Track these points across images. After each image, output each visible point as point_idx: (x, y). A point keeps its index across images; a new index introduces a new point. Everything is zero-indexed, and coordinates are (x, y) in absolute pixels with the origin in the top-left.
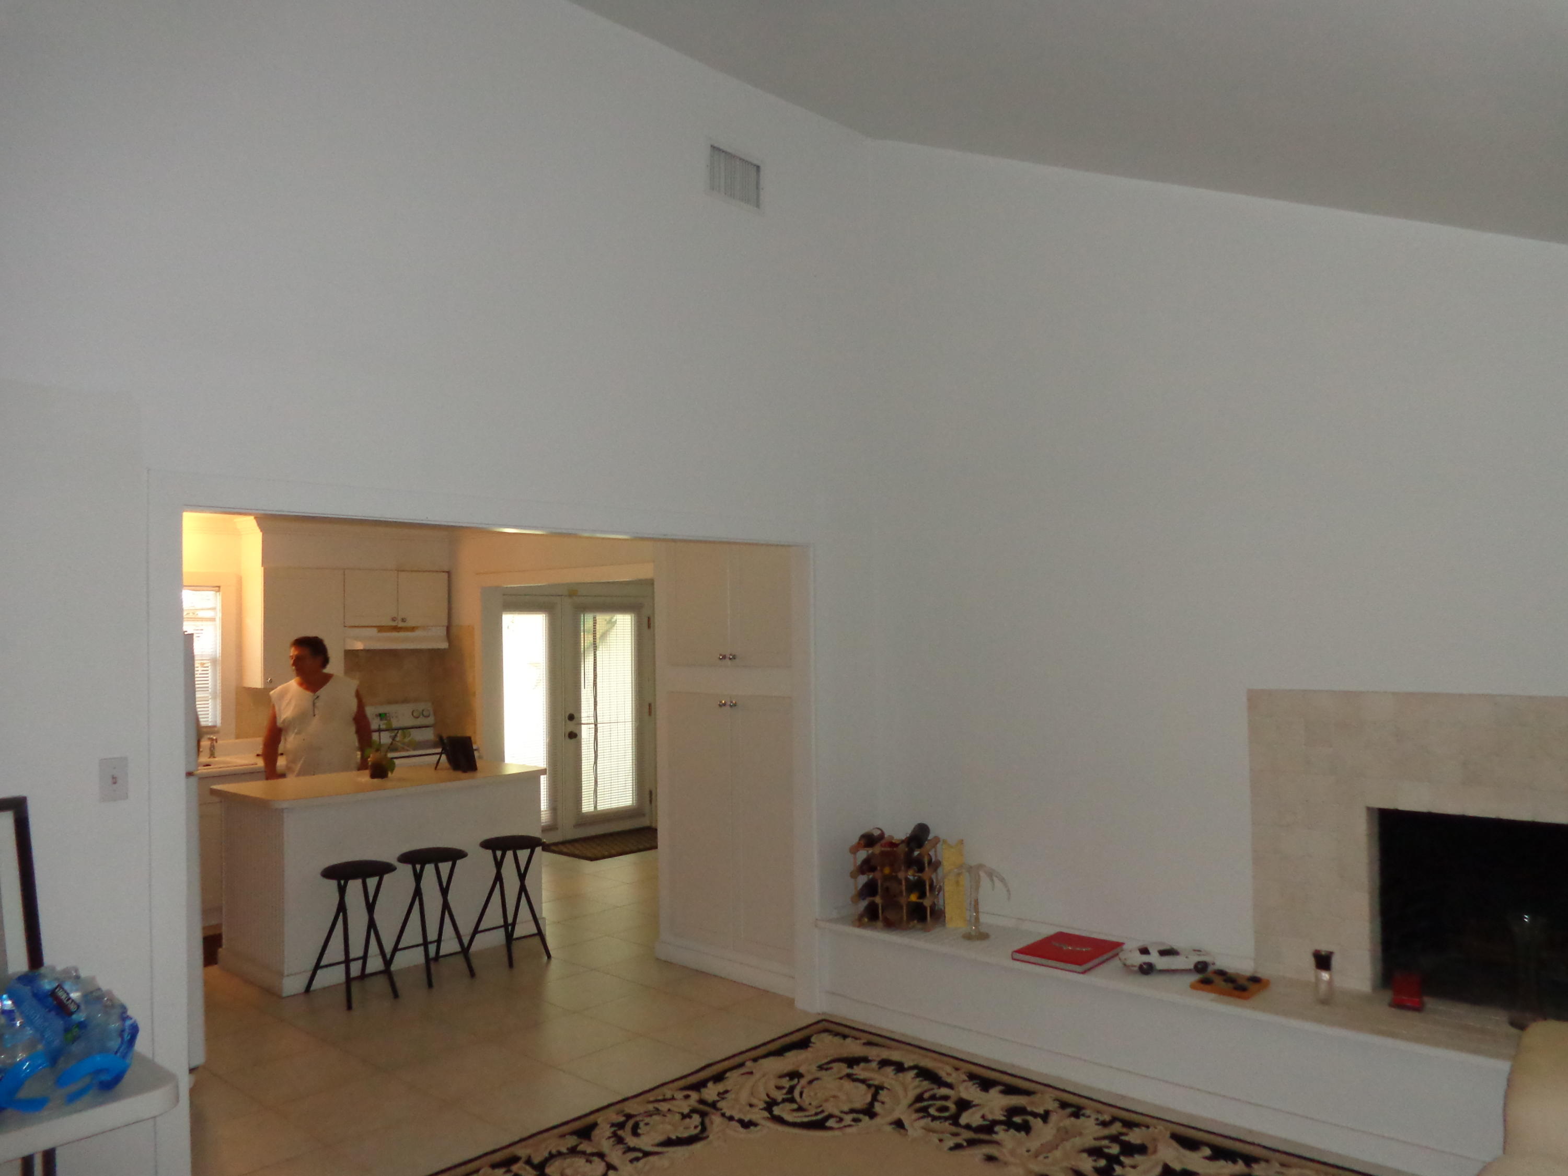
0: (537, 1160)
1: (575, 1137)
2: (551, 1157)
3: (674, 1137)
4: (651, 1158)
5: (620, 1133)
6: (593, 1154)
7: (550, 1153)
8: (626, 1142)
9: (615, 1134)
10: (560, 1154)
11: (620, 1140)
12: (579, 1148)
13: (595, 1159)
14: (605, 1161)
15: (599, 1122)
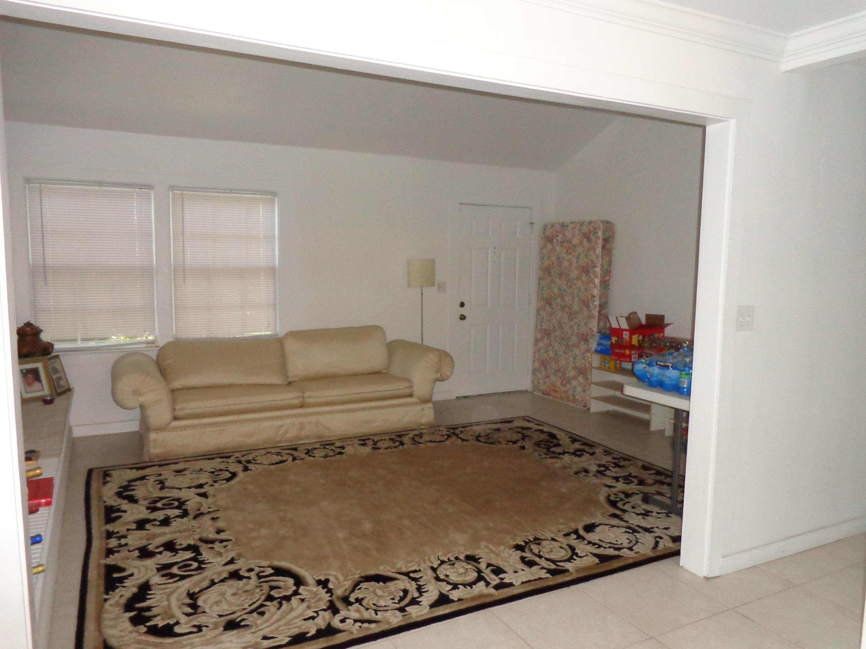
0: (482, 584)
1: (451, 597)
2: (471, 584)
3: (381, 583)
4: (404, 570)
5: (416, 595)
6: (443, 580)
7: (472, 588)
8: (417, 586)
9: (421, 594)
10: (464, 585)
11: (419, 589)
12: (450, 587)
13: (442, 577)
14: (437, 575)
15: (429, 607)
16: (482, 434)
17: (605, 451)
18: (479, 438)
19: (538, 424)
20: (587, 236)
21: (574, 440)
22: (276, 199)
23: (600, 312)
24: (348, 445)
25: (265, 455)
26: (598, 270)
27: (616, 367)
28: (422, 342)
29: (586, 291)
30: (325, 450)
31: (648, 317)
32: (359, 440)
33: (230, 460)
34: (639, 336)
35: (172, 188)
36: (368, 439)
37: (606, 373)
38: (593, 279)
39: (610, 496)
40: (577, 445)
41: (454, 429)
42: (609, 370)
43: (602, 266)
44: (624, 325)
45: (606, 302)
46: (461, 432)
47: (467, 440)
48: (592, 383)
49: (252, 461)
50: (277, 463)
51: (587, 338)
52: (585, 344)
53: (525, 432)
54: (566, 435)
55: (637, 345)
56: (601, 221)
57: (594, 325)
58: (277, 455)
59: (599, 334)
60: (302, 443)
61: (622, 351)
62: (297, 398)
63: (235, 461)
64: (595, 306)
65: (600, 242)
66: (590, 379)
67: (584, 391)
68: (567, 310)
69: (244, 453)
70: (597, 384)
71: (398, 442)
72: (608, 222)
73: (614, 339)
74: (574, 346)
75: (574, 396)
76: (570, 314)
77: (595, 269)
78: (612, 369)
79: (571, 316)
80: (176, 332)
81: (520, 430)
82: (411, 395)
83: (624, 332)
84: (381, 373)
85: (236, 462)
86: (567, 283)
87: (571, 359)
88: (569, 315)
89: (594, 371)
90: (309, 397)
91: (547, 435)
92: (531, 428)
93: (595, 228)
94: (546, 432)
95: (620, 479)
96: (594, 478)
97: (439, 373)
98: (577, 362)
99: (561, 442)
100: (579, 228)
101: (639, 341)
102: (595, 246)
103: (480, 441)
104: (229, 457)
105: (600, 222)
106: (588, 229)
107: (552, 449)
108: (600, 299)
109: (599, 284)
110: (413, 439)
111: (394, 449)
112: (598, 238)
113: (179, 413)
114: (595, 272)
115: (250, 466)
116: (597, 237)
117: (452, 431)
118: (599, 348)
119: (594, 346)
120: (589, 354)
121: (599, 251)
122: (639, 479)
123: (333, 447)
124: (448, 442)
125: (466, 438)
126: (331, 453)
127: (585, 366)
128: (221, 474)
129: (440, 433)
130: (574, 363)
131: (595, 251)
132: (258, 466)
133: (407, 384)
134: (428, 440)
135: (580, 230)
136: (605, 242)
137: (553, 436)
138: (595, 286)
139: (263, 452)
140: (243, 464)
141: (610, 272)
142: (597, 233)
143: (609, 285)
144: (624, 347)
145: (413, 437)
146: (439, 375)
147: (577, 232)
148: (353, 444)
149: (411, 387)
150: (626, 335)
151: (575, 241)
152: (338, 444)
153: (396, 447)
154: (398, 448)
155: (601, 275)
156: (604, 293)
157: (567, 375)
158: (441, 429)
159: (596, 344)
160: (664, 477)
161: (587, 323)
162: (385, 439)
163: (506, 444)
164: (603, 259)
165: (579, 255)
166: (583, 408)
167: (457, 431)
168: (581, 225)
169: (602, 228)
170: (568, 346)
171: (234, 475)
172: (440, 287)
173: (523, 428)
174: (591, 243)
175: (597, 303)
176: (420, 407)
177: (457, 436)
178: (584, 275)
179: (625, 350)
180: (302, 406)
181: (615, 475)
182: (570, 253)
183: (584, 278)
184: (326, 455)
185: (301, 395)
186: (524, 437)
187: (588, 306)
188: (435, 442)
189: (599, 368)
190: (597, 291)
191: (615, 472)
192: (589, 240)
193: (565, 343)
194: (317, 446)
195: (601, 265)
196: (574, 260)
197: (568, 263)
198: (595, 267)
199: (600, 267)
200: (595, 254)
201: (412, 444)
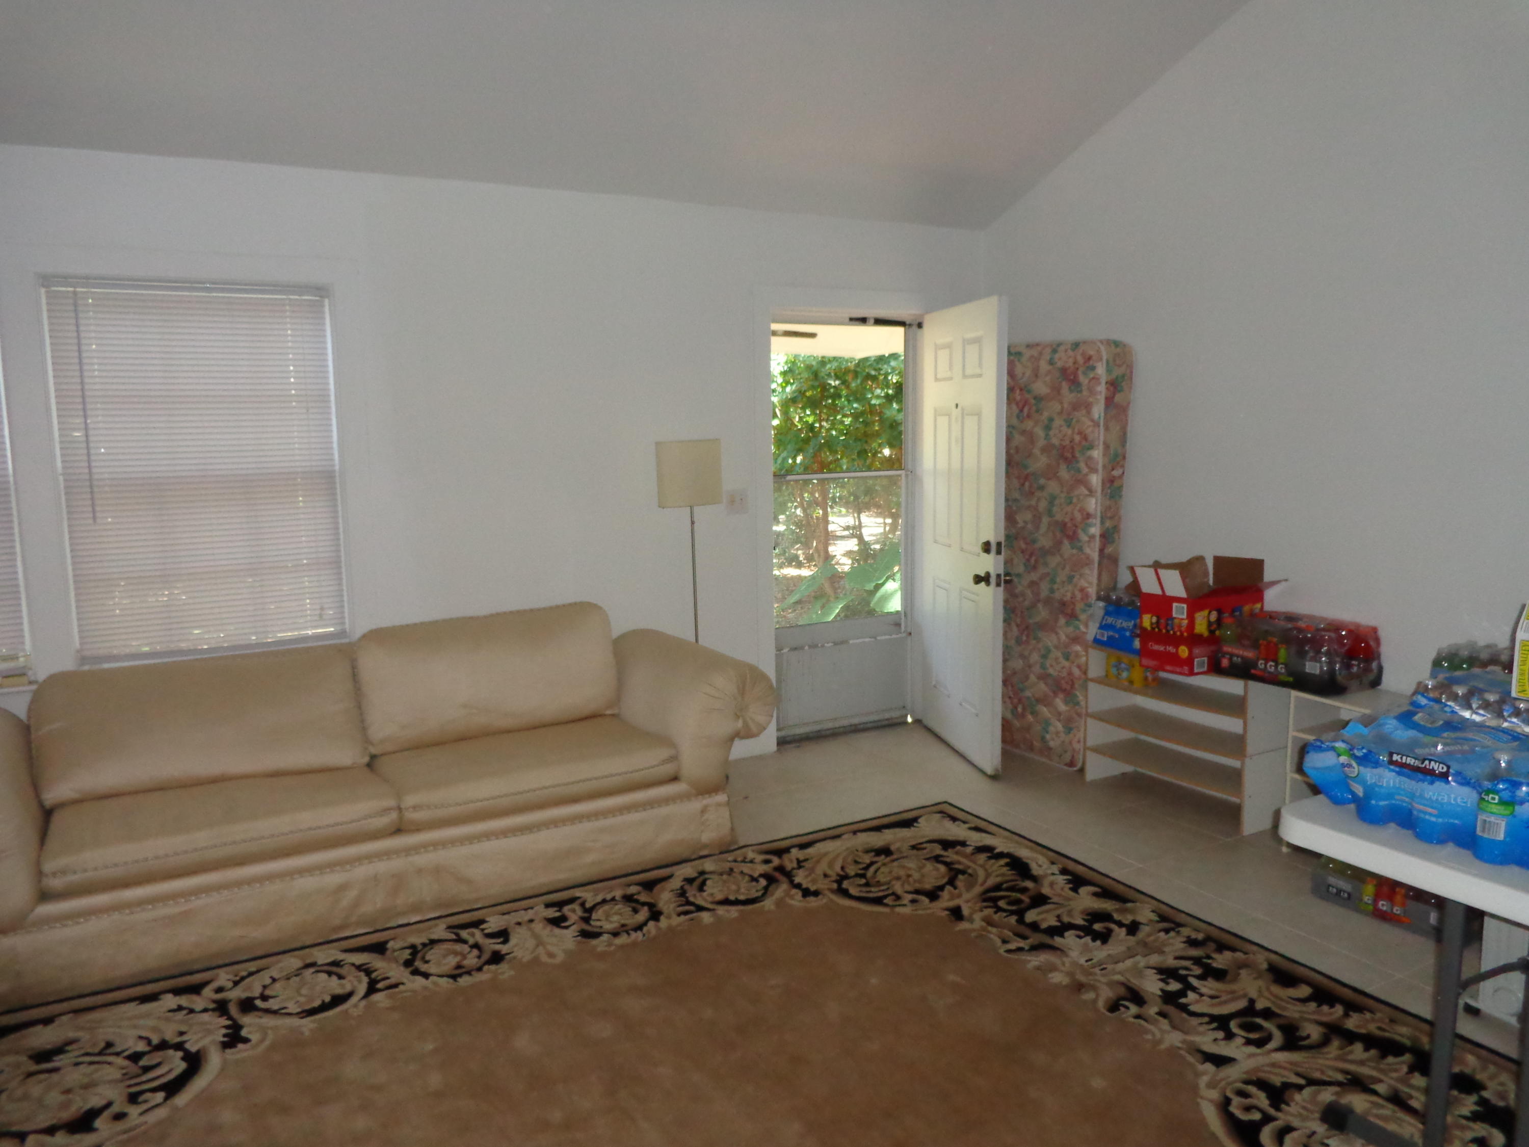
16: (851, 870)
17: (1163, 918)
18: (845, 884)
19: (977, 829)
20: (1070, 377)
21: (1077, 882)
22: (326, 301)
23: (1101, 551)
24: (519, 924)
25: (298, 973)
26: (1097, 454)
27: (1146, 678)
28: (697, 640)
29: (1071, 503)
30: (458, 947)
31: (1220, 561)
32: (548, 906)
33: (198, 1002)
34: (1210, 612)
35: (46, 280)
36: (572, 900)
37: (1123, 694)
38: (1086, 475)
39: (1227, 1101)
40: (1086, 900)
41: (780, 852)
42: (1130, 687)
43: (1107, 446)
44: (1174, 585)
45: (1116, 528)
46: (800, 864)
47: (816, 893)
48: (1088, 715)
49: (258, 1003)
50: (324, 1007)
51: (1073, 610)
52: (1068, 624)
53: (951, 855)
54: (1053, 863)
55: (1206, 633)
56: (1101, 342)
57: (1090, 581)
58: (330, 974)
59: (1101, 604)
60: (401, 922)
61: (1171, 649)
62: (386, 811)
63: (212, 1006)
64: (1092, 537)
65: (1102, 388)
66: (1083, 703)
67: (1069, 730)
68: (1023, 546)
69: (243, 969)
70: (1101, 717)
71: (646, 908)
72: (1116, 344)
73: (1147, 621)
74: (1043, 626)
75: (1043, 739)
76: (1031, 555)
77: (1089, 453)
78: (1138, 684)
79: (1033, 559)
80: (81, 644)
81: (938, 850)
82: (675, 779)
83: (1175, 605)
84: (600, 716)
85: (213, 1010)
86: (1023, 485)
87: (1035, 657)
88: (1027, 557)
89: (1092, 686)
90: (415, 808)
91: (1007, 865)
92: (963, 844)
93: (1090, 358)
94: (1001, 855)
95: (1233, 1025)
96: (1164, 1024)
97: (741, 718)
98: (1051, 666)
99: (1046, 890)
100: (1048, 358)
101: (1210, 624)
102: (1091, 400)
103: (845, 893)
104: (196, 989)
105: (1099, 344)
106: (1071, 361)
107: (1031, 916)
108: (1102, 522)
109: (1100, 484)
110: (682, 893)
111: (634, 935)
112: (1096, 379)
113: (56, 883)
114: (1090, 458)
115: (250, 1024)
116: (1093, 378)
117: (776, 861)
118: (1103, 635)
119: (1092, 631)
120: (1078, 648)
121: (1098, 410)
122: (1282, 1021)
123: (477, 936)
124: (768, 904)
125: (813, 888)
126: (471, 960)
127: (1070, 674)
128: (158, 1065)
129: (746, 869)
130: (1043, 667)
131: (1089, 412)
132: (268, 1021)
133: (663, 753)
134: (720, 897)
135: (1051, 362)
136: (1112, 389)
137: (1019, 867)
138: (1091, 492)
139: (293, 962)
140: (230, 1018)
141: (1124, 458)
142: (1093, 368)
143: (1120, 488)
144: (1177, 641)
145: (682, 887)
146: (740, 724)
147: (1044, 366)
148: (531, 921)
149: (674, 758)
150: (1179, 612)
151: (1041, 388)
152: (494, 923)
153: (639, 928)
154: (645, 929)
155: (1104, 466)
156: (1110, 508)
157: (1028, 693)
158: (751, 855)
159: (1098, 625)
160: (1339, 1010)
161: (1073, 577)
162: (613, 899)
163: (913, 901)
164: (1107, 429)
165: (1051, 420)
166: (1066, 768)
167: (789, 862)
168: (1055, 351)
169: (1105, 358)
170: (1027, 628)
171: (194, 1062)
172: (732, 502)
173: (947, 844)
174: (1081, 391)
175: (1095, 530)
176: (696, 805)
177: (789, 875)
178: (1063, 467)
179: (1177, 647)
180: (398, 830)
181: (1217, 1011)
182: (1029, 416)
183: (1064, 473)
184: (459, 967)
185: (392, 803)
186: (954, 874)
187: (1073, 538)
188: (737, 902)
189: (1104, 681)
190: (1096, 503)
191: (1212, 997)
192: (1074, 383)
193: (1018, 620)
194: (440, 931)
195: (1105, 443)
196: (1039, 432)
197: (1023, 439)
198: (1091, 447)
199: (1101, 447)
200: (1092, 420)
201: (679, 915)
